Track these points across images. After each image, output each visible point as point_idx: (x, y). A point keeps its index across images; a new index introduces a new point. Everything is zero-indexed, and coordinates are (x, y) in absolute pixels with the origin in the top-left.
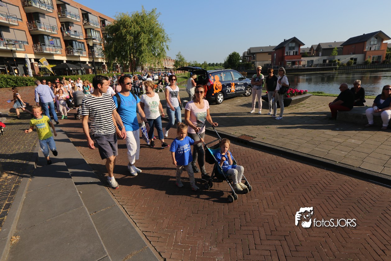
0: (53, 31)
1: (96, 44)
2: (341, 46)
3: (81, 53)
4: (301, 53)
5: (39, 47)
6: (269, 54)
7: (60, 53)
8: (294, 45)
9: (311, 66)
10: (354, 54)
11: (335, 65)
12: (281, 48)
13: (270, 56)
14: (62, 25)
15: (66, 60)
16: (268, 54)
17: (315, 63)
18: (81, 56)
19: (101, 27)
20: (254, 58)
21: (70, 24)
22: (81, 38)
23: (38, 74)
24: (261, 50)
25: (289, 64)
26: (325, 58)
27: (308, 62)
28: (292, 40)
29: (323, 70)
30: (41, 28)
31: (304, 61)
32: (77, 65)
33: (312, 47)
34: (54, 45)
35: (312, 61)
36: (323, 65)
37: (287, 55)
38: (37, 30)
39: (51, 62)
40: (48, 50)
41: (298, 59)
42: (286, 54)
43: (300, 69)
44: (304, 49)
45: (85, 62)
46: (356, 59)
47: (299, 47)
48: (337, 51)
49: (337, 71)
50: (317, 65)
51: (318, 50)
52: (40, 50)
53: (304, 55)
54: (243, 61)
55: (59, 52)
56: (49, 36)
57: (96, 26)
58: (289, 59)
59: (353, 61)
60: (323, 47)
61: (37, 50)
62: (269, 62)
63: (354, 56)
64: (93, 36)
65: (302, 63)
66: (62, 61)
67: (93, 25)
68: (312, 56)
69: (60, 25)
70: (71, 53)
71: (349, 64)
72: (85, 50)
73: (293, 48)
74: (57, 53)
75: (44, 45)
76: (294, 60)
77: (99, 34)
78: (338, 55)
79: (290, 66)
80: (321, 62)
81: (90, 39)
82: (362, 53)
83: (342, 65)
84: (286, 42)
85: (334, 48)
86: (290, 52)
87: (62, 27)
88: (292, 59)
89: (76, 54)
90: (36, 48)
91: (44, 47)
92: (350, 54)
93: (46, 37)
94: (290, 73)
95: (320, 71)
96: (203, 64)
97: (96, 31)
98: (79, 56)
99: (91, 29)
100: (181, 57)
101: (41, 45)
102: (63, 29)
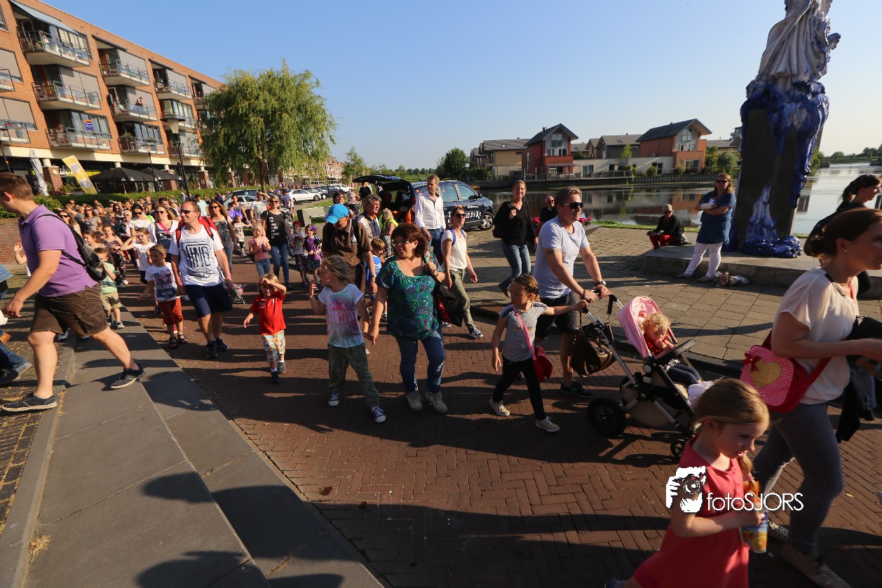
0: (92, 103)
1: (185, 131)
2: (636, 141)
3: (153, 147)
4: (572, 152)
5: (60, 136)
6: (517, 153)
7: (108, 148)
8: (559, 137)
9: (590, 176)
10: (657, 156)
11: (628, 174)
12: (538, 142)
13: (520, 156)
14: (111, 91)
15: (122, 161)
16: (515, 152)
17: (596, 170)
18: (154, 154)
19: (193, 96)
20: (491, 160)
21: (128, 89)
22: (151, 118)
23: (61, 189)
24: (503, 146)
25: (552, 173)
26: (612, 161)
27: (585, 168)
28: (556, 128)
29: (610, 184)
30: (64, 96)
31: (578, 167)
32: (145, 173)
33: (590, 142)
34: (92, 129)
35: (592, 167)
36: (610, 174)
37: (549, 156)
38: (56, 100)
39: (87, 165)
40: (79, 141)
41: (567, 162)
42: (546, 154)
43: (572, 181)
44: (576, 146)
45: (161, 167)
46: (660, 165)
47: (569, 141)
48: (630, 150)
49: (632, 185)
50: (600, 174)
51: (600, 148)
52: (63, 142)
53: (577, 156)
54: (472, 166)
55: (104, 146)
56: (83, 112)
57: (184, 95)
58: (553, 163)
59: (657, 169)
60: (608, 143)
61: (58, 143)
62: (517, 167)
63: (656, 160)
64: (177, 114)
65: (576, 170)
66: (112, 164)
67: (177, 93)
68: (590, 158)
69: (105, 92)
70: (130, 148)
71: (650, 172)
72: (162, 143)
73: (560, 143)
74: (101, 147)
75: (73, 131)
76: (560, 165)
77: (190, 111)
78: (633, 157)
79: (554, 175)
80: (607, 169)
81: (171, 121)
82: (671, 156)
83: (640, 175)
84: (545, 132)
85: (625, 145)
86: (553, 150)
87: (111, 95)
88: (558, 162)
89: (142, 150)
90: (53, 138)
91: (72, 136)
92: (652, 156)
93: (75, 115)
94: (555, 187)
95: (604, 184)
96: (397, 170)
97: (183, 104)
98: (150, 154)
99: (172, 100)
100: (355, 157)
101: (65, 132)
102: (112, 99)
